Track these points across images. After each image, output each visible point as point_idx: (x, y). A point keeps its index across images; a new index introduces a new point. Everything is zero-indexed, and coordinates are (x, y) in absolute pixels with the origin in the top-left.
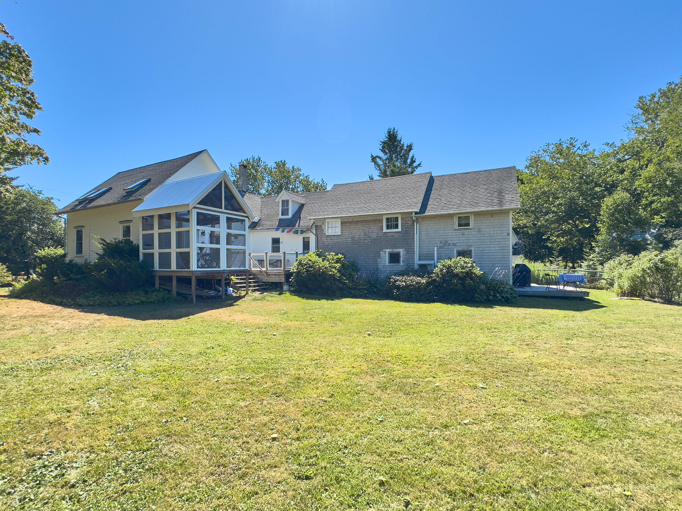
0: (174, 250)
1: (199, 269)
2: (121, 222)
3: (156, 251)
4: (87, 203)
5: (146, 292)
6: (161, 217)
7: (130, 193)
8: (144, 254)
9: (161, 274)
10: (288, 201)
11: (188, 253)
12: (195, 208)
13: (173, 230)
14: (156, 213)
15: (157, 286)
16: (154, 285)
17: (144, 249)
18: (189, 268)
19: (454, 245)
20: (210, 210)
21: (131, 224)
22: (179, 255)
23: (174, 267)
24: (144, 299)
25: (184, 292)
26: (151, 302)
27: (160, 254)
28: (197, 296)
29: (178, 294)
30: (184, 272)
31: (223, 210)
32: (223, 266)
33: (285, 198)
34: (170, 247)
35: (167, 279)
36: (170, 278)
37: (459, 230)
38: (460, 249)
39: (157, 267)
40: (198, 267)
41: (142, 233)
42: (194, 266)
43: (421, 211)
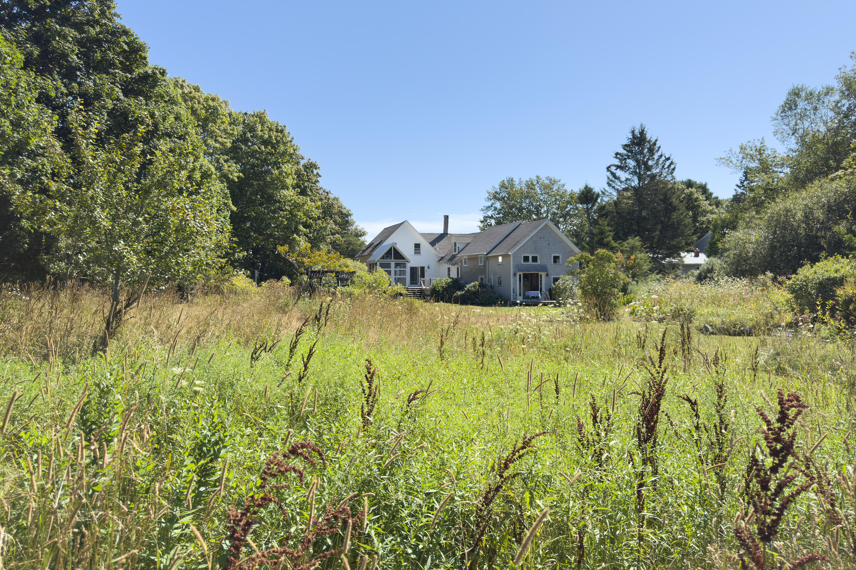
10: (455, 243)
12: (378, 261)
19: (497, 274)
20: (386, 261)
31: (393, 260)
38: (499, 276)
43: (487, 254)
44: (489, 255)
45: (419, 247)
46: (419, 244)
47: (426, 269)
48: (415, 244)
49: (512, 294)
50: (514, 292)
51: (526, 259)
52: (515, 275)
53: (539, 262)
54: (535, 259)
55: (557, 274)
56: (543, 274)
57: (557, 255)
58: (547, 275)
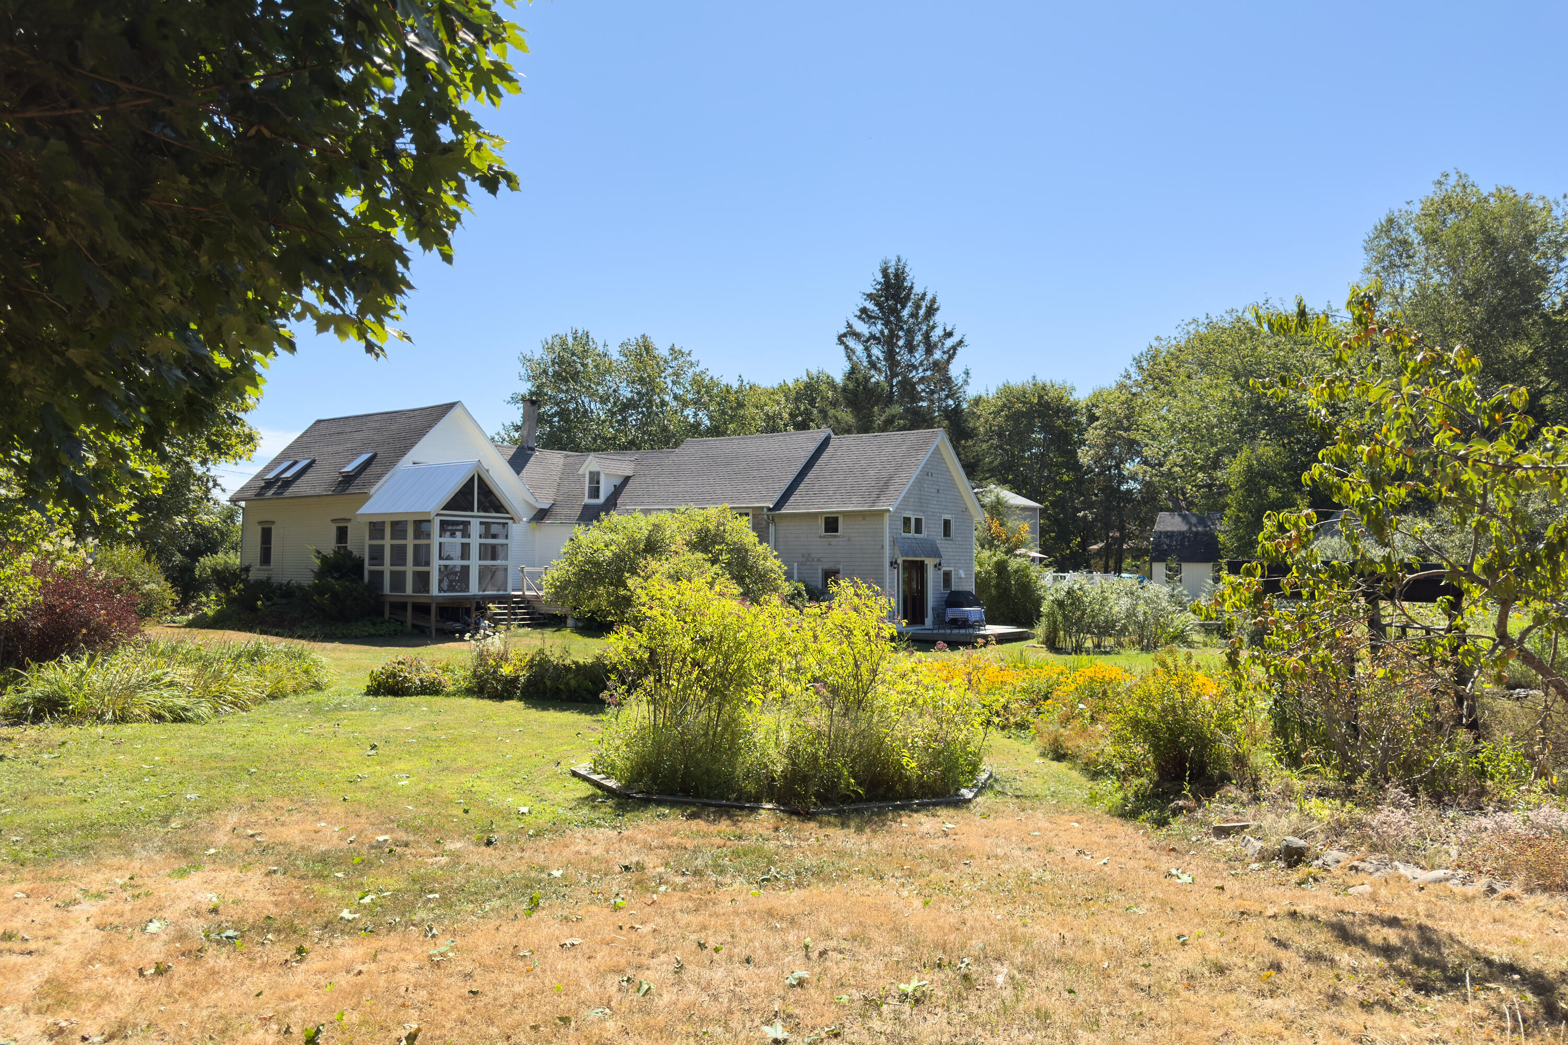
0: (410, 569)
1: (443, 594)
2: (334, 521)
3: (387, 568)
4: (280, 487)
5: (374, 624)
6: (394, 524)
7: (348, 480)
8: (371, 572)
9: (392, 600)
10: (598, 473)
11: (428, 573)
12: (438, 515)
13: (410, 542)
14: (388, 520)
15: (387, 615)
16: (382, 614)
17: (370, 565)
18: (428, 592)
19: (819, 560)
20: (458, 515)
21: (349, 525)
22: (417, 575)
23: (409, 590)
24: (372, 631)
25: (421, 624)
26: (381, 636)
27: (392, 572)
28: (437, 630)
29: (414, 626)
30: (421, 598)
31: (475, 513)
32: (474, 589)
33: (595, 468)
34: (405, 564)
35: (400, 607)
36: (403, 606)
37: (824, 537)
38: (826, 566)
39: (387, 590)
40: (440, 590)
41: (368, 542)
42: (434, 590)
43: (778, 506)
44: (779, 511)
52: (893, 563)
53: (924, 534)
54: (918, 526)
55: (949, 565)
56: (930, 562)
57: (948, 517)
58: (938, 566)
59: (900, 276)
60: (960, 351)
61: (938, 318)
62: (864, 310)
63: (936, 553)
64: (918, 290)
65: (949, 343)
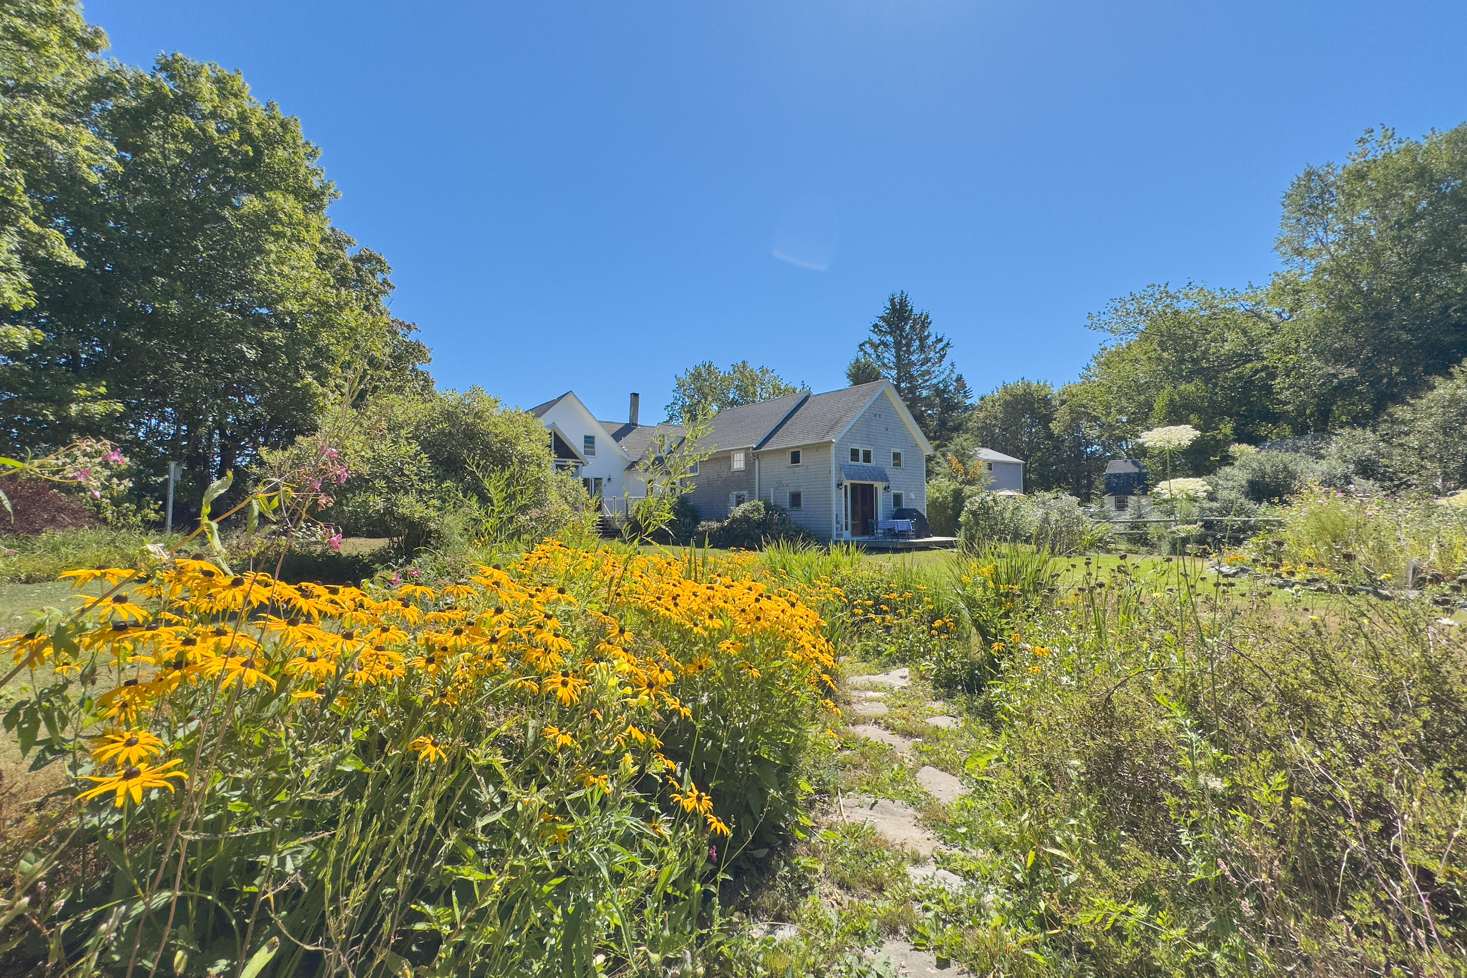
19: (787, 485)
37: (791, 467)
38: (792, 490)
43: (760, 446)
44: (763, 449)
45: (593, 443)
46: (593, 438)
47: (604, 482)
48: (586, 437)
49: (835, 525)
50: (837, 523)
51: (854, 454)
52: (839, 485)
53: (873, 463)
54: (867, 457)
55: (899, 488)
56: (879, 486)
57: (897, 451)
58: (886, 489)
59: (903, 303)
60: (948, 350)
61: (931, 329)
62: (876, 326)
63: (884, 478)
64: (917, 311)
65: (940, 346)
